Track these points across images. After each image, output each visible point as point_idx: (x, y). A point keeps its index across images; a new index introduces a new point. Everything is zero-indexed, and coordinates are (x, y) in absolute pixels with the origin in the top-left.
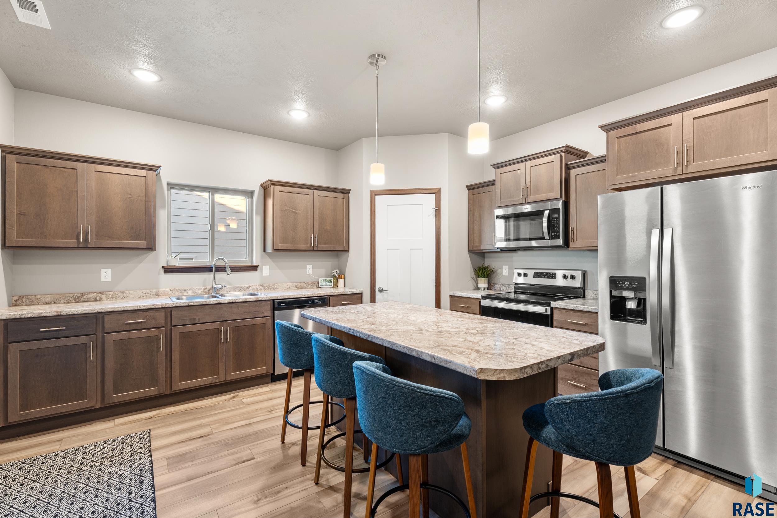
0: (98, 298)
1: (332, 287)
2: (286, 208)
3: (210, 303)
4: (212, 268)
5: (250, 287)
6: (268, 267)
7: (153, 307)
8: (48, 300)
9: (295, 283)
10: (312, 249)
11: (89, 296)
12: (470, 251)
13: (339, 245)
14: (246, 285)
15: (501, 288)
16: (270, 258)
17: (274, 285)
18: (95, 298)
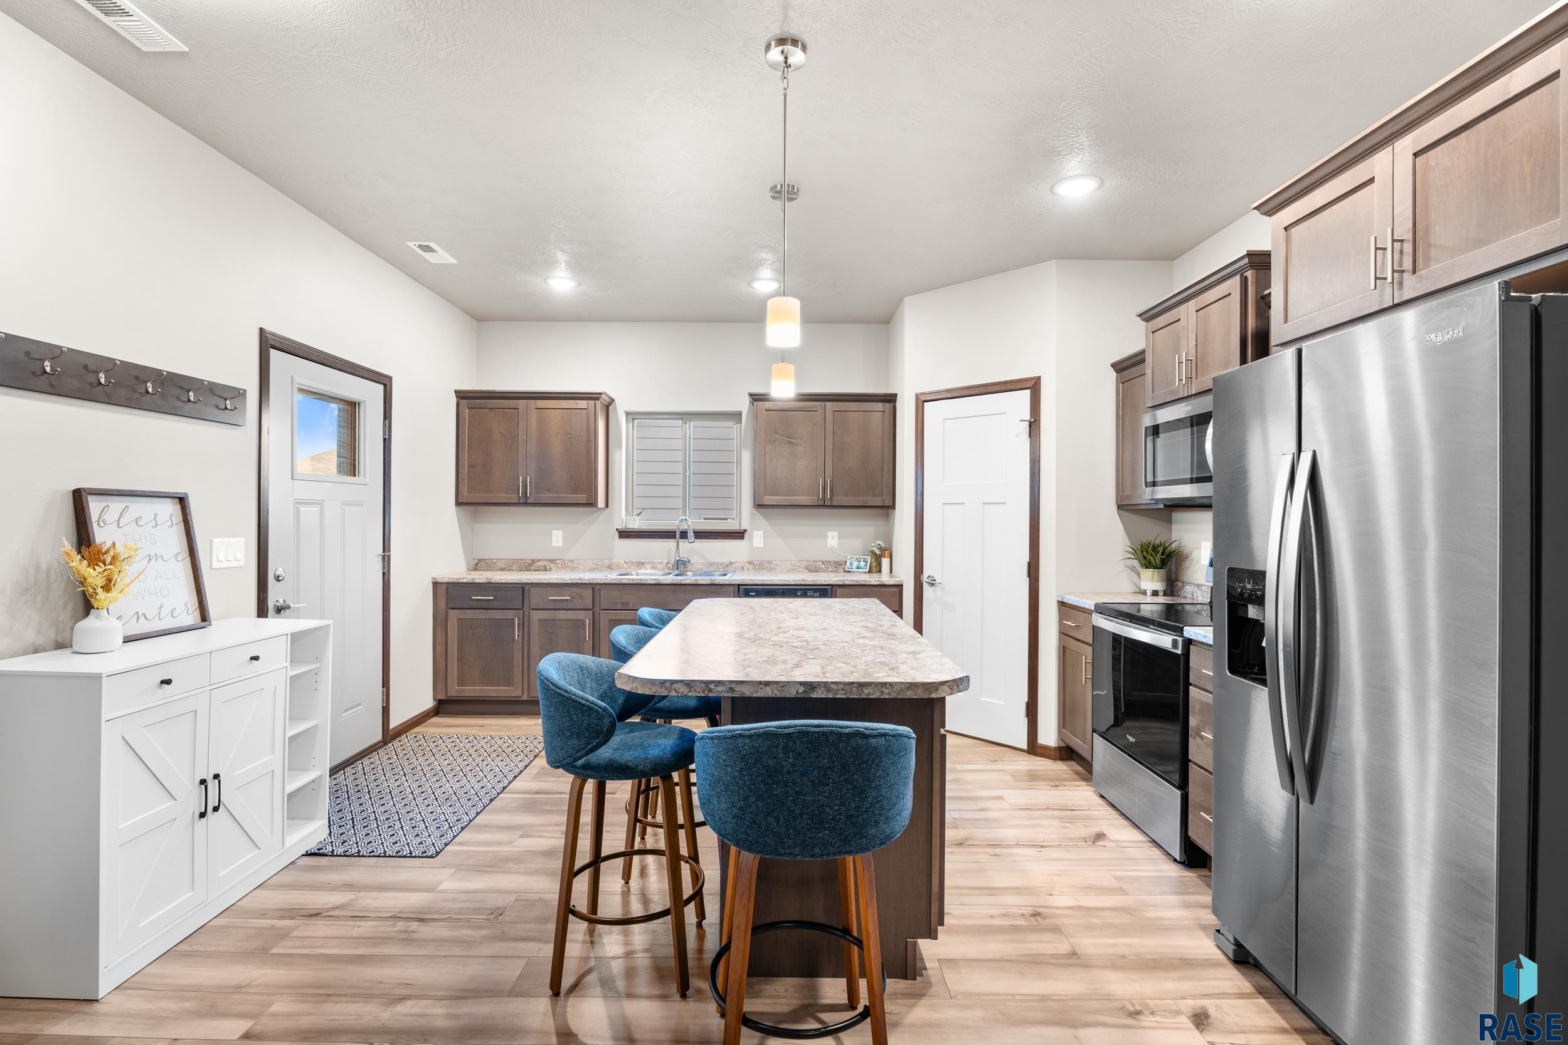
0: (548, 567)
1: (866, 572)
2: (777, 437)
3: (647, 583)
4: (676, 532)
5: (731, 563)
6: (761, 533)
7: (579, 582)
8: (502, 566)
9: (805, 562)
10: (822, 503)
11: (540, 563)
12: (1120, 507)
13: (874, 496)
14: (726, 561)
15: (1195, 594)
16: (765, 519)
17: (769, 562)
18: (545, 567)
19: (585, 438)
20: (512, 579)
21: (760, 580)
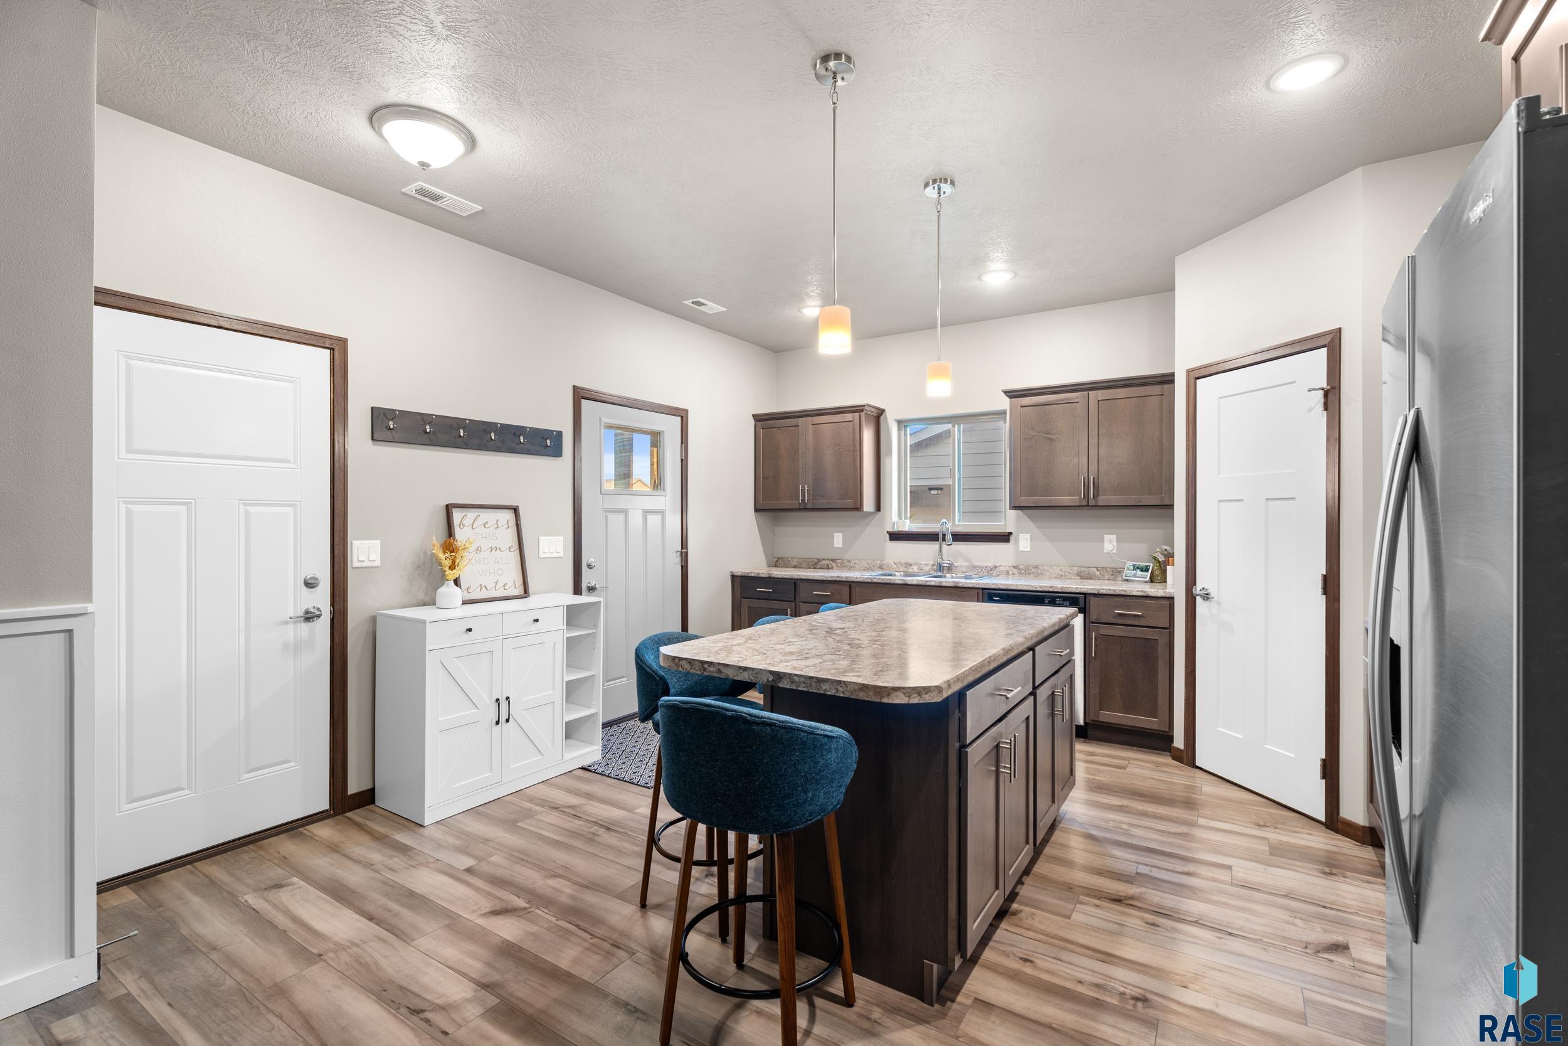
0: (830, 566)
1: (1146, 582)
2: (1034, 433)
4: (938, 535)
5: (996, 567)
6: (1028, 536)
7: (838, 579)
8: (795, 563)
9: (1076, 568)
10: (1085, 504)
11: (824, 562)
13: (1150, 494)
14: (990, 564)
16: (1032, 521)
17: (1036, 567)
18: (828, 565)
19: (852, 447)
20: (786, 575)
21: (1005, 585)
